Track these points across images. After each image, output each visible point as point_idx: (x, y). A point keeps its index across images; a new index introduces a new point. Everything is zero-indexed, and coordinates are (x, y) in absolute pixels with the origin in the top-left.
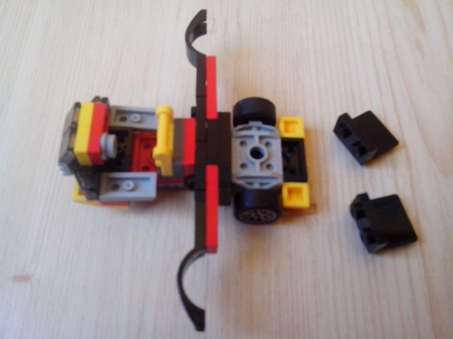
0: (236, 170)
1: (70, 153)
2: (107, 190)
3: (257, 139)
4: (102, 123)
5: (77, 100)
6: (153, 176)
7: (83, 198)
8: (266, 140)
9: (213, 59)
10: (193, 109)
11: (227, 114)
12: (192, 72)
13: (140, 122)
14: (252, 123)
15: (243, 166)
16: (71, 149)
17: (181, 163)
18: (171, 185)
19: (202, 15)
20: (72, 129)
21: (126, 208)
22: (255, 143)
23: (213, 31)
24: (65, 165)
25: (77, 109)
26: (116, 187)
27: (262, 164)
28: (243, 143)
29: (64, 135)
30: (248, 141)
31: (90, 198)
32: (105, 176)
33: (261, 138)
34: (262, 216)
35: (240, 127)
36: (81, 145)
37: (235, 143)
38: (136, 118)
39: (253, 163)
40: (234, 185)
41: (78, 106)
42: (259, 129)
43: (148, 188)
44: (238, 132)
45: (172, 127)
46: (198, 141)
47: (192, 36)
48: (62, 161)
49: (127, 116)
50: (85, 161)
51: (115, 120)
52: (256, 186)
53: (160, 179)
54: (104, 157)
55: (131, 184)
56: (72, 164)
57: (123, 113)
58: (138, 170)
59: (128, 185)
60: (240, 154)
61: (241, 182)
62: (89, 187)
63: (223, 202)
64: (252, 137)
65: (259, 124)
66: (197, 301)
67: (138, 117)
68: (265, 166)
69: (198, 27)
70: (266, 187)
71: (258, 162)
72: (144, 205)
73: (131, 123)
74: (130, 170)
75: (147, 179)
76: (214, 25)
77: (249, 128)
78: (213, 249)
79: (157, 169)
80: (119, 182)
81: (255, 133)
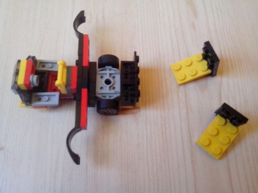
0: (98, 91)
1: (16, 85)
2: (35, 101)
3: (108, 75)
4: (31, 68)
5: (20, 59)
6: (57, 94)
7: (24, 105)
8: (112, 76)
9: (87, 36)
10: (77, 61)
11: (95, 63)
13: (51, 68)
14: (107, 67)
15: (101, 88)
16: (16, 83)
17: (69, 88)
18: (68, 98)
19: (82, 13)
20: (17, 73)
21: (45, 109)
22: (107, 77)
24: (15, 90)
25: (19, 63)
26: (39, 100)
27: (110, 87)
28: (102, 77)
29: (13, 76)
30: (104, 75)
31: (27, 105)
32: (34, 94)
33: (110, 74)
34: (110, 112)
35: (101, 69)
36: (21, 81)
37: (98, 77)
38: (49, 66)
39: (106, 87)
40: (97, 97)
41: (19, 61)
42: (110, 70)
43: (55, 99)
44: (100, 72)
45: (65, 70)
46: (78, 77)
48: (13, 88)
49: (45, 64)
50: (24, 88)
51: (39, 67)
52: (108, 98)
53: (61, 96)
54: (32, 86)
55: (47, 98)
56: (18, 90)
57: (43, 63)
58: (51, 91)
59: (45, 99)
60: (100, 82)
61: (100, 96)
62: (26, 100)
64: (106, 74)
65: (110, 67)
66: (75, 151)
67: (51, 65)
68: (112, 87)
69: (81, 19)
70: (112, 98)
71: (108, 86)
72: (54, 108)
73: (47, 68)
74: (47, 91)
75: (55, 95)
76: (91, 17)
77: (105, 70)
78: (85, 128)
79: (59, 91)
80: (41, 97)
81: (108, 72)
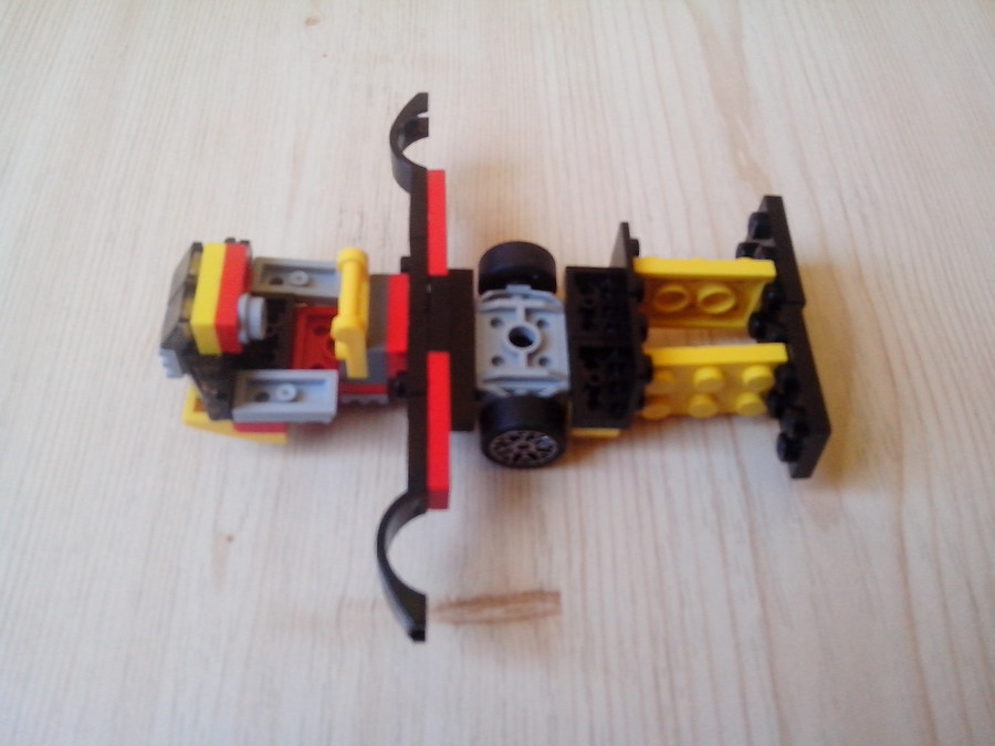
0: (485, 370)
1: (184, 326)
2: (247, 400)
3: (520, 313)
4: (239, 280)
5: (199, 240)
6: (330, 377)
7: (204, 417)
8: (538, 317)
9: (440, 174)
10: (404, 260)
11: (467, 274)
12: (402, 199)
13: (306, 285)
14: (511, 288)
15: (496, 361)
16: (185, 320)
17: (383, 348)
18: (364, 399)
19: (420, 102)
20: (188, 287)
21: (280, 438)
22: (517, 320)
24: (173, 354)
25: (196, 254)
26: (263, 397)
27: (530, 356)
28: (495, 323)
29: (172, 301)
30: (503, 317)
31: (215, 417)
32: (244, 376)
33: (529, 312)
35: (489, 293)
36: (204, 313)
37: (482, 322)
38: (299, 278)
39: (516, 355)
40: (480, 395)
41: (197, 248)
42: (526, 297)
43: (322, 396)
44: (486, 304)
45: (366, 288)
46: (413, 312)
47: (401, 140)
48: (166, 345)
49: (283, 275)
50: (209, 345)
51: (262, 281)
53: (345, 385)
54: (243, 337)
55: (292, 391)
56: (183, 350)
57: (276, 271)
58: (303, 367)
59: (286, 393)
60: (492, 341)
61: (491, 388)
62: (215, 392)
63: (460, 424)
64: (512, 310)
65: (526, 289)
67: (304, 277)
68: (537, 358)
69: (411, 124)
71: (523, 352)
72: (311, 433)
73: (293, 285)
74: (289, 366)
75: (320, 382)
77: (508, 296)
79: (338, 365)
80: (267, 389)
81: (519, 304)
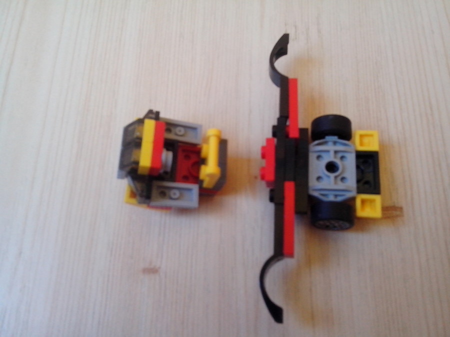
0: (313, 183)
3: (332, 153)
8: (340, 155)
9: (295, 81)
10: (274, 127)
14: (328, 138)
15: (319, 178)
22: (330, 157)
23: (296, 38)
27: (336, 177)
28: (319, 157)
30: (323, 154)
33: (336, 152)
34: (336, 225)
35: (317, 142)
37: (312, 157)
39: (328, 177)
40: (311, 198)
42: (335, 143)
44: (315, 148)
47: (275, 57)
52: (331, 198)
60: (317, 167)
61: (316, 194)
64: (328, 151)
65: (335, 138)
68: (339, 178)
70: (339, 199)
71: (332, 175)
76: (296, 32)
77: (326, 143)
78: (291, 255)
81: (330, 147)
